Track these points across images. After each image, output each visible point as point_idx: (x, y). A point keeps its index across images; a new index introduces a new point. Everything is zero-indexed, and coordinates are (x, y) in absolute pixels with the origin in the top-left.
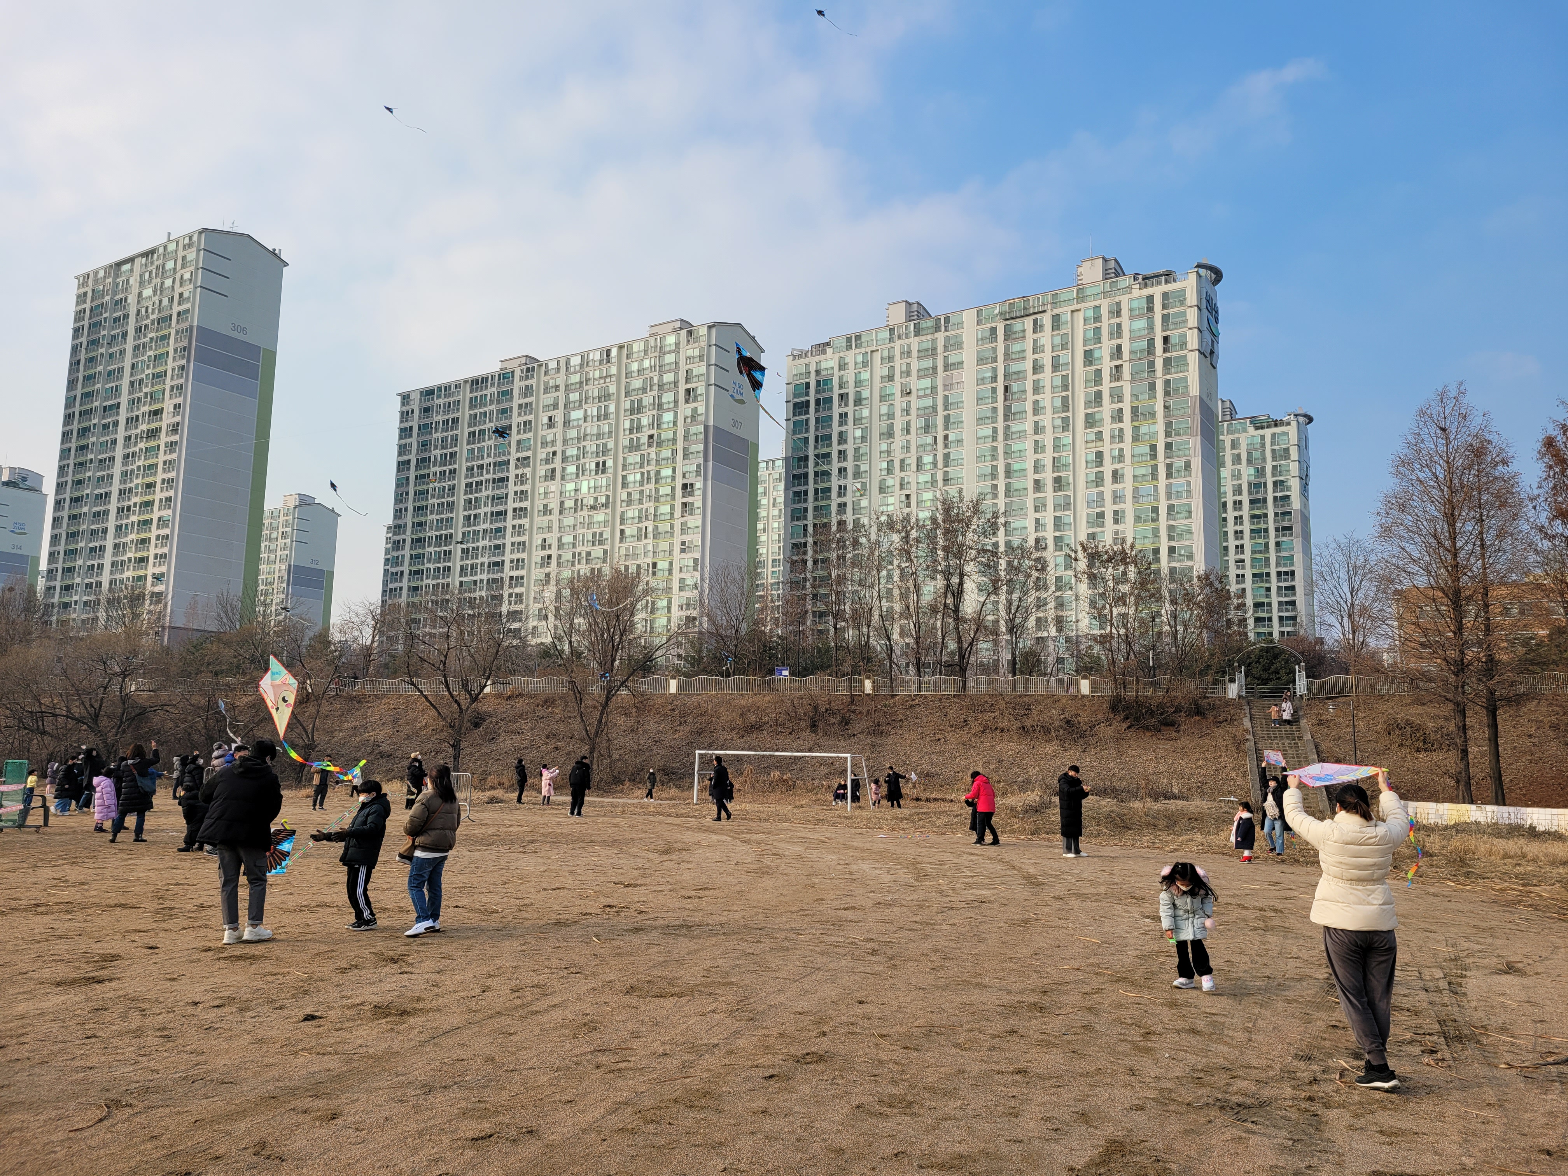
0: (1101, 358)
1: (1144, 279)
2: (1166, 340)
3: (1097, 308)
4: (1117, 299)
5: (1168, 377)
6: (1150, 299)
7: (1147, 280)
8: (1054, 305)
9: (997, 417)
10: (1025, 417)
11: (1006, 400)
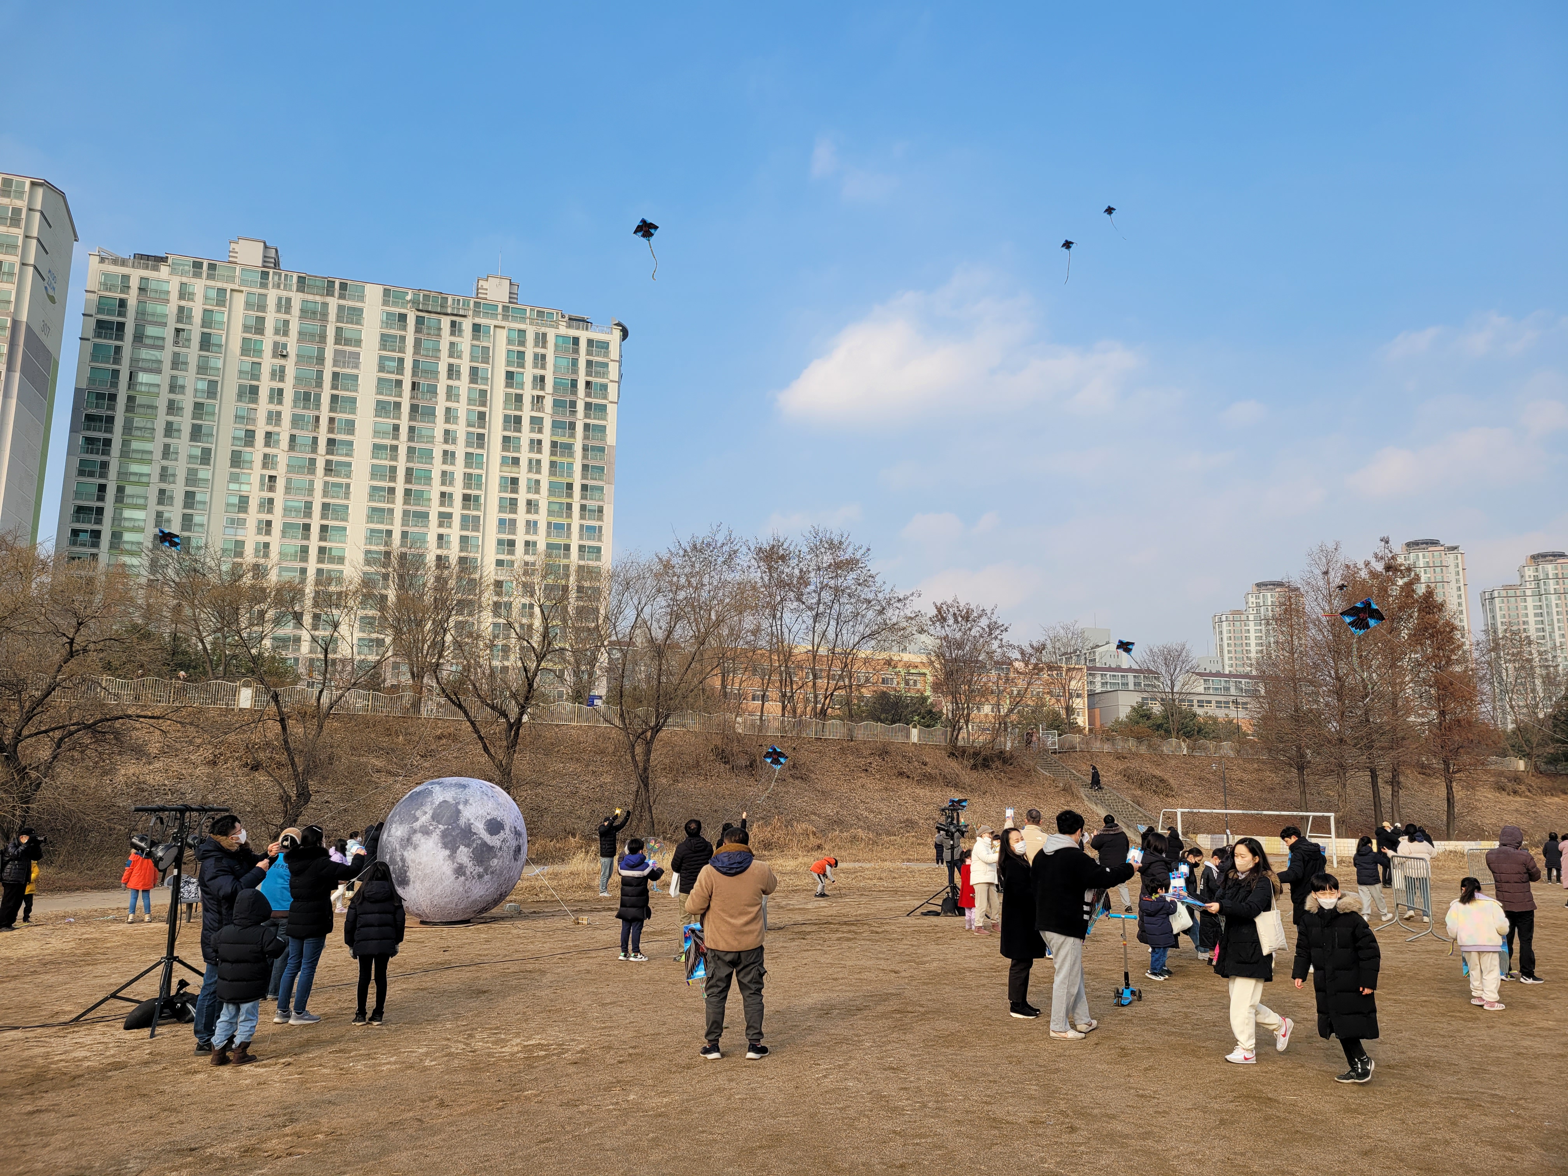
0: (523, 384)
1: (572, 319)
2: (588, 384)
3: (522, 332)
4: (543, 330)
5: (588, 421)
7: (574, 321)
8: (476, 313)
9: (400, 413)
10: (434, 422)
11: (412, 398)
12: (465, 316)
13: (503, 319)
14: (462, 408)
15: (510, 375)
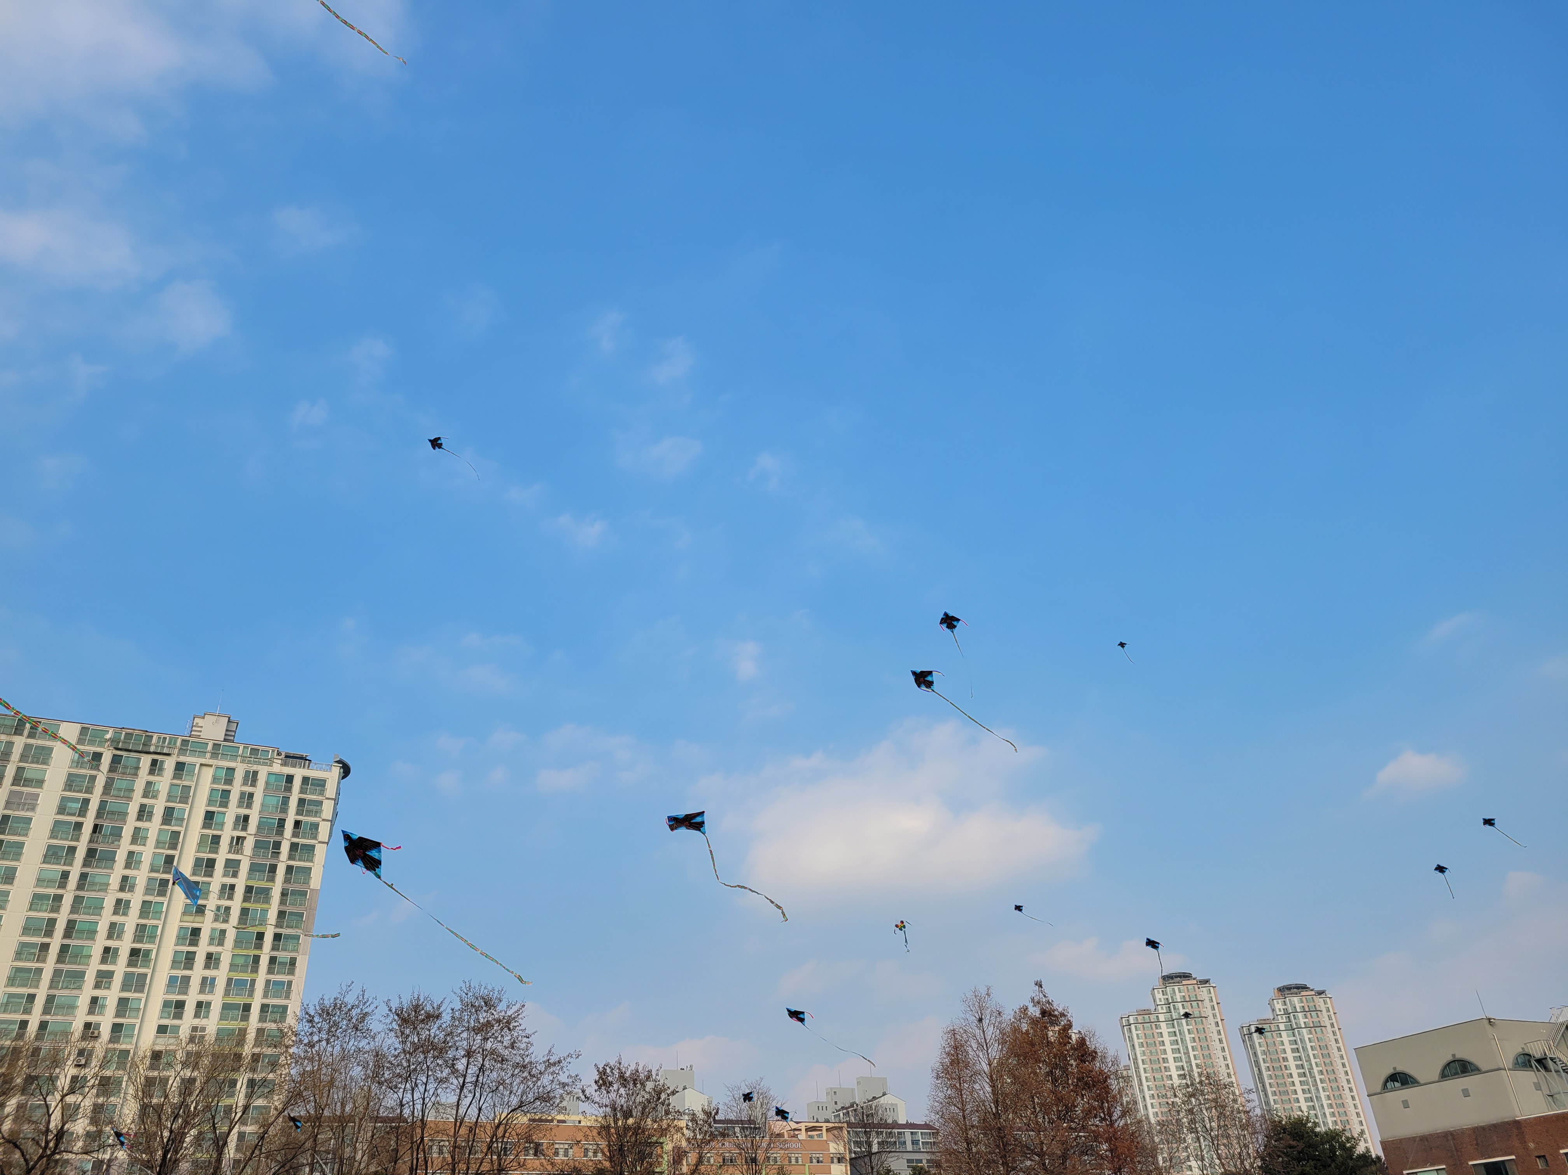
0: (223, 824)
1: (287, 757)
2: (297, 824)
3: (231, 770)
4: (255, 768)
5: (291, 863)
6: (290, 779)
7: (291, 758)
8: (182, 751)
9: (73, 858)
10: (112, 868)
11: (91, 841)
12: (169, 755)
13: (211, 758)
14: (148, 852)
15: (209, 815)
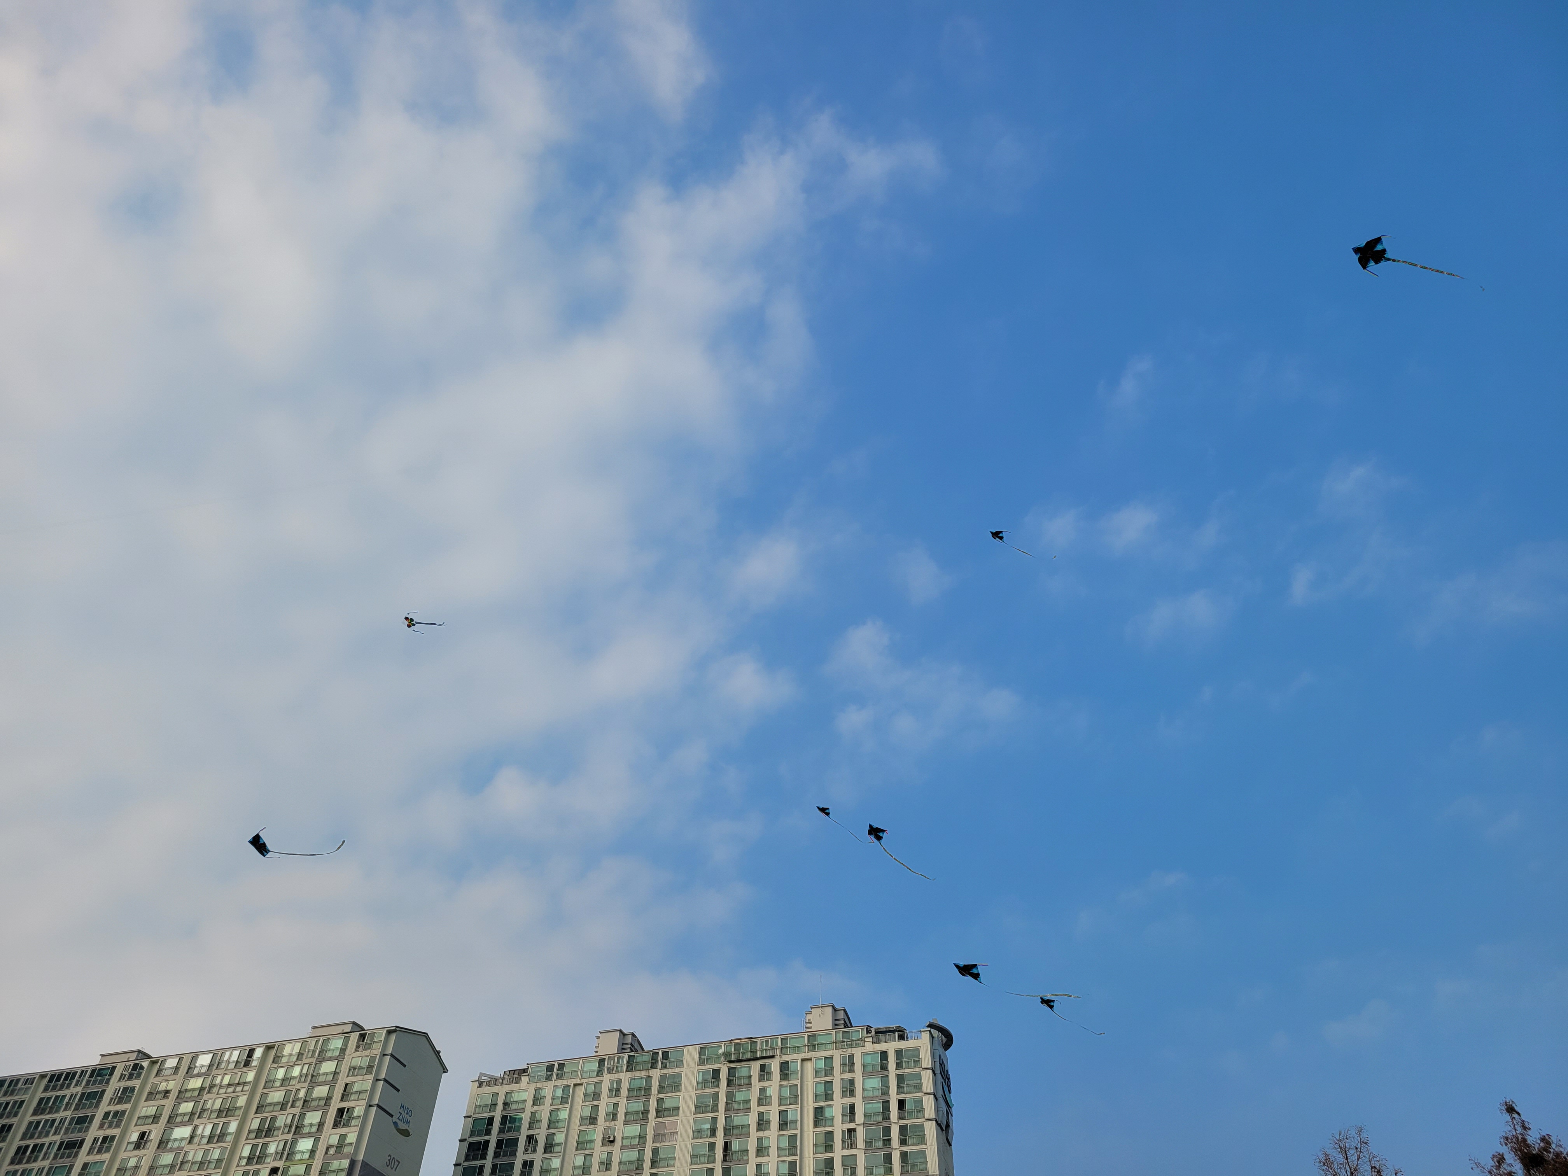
0: (832, 1118)
1: (878, 1032)
2: (901, 1104)
3: (829, 1059)
4: (849, 1051)
5: (904, 1149)
6: (884, 1055)
7: (880, 1034)
8: (784, 1050)
11: (724, 1161)
12: (773, 1057)
13: (809, 1051)
14: (773, 1162)
15: (819, 1111)
